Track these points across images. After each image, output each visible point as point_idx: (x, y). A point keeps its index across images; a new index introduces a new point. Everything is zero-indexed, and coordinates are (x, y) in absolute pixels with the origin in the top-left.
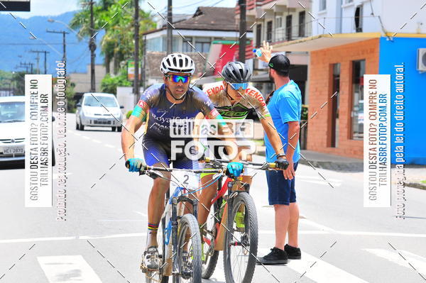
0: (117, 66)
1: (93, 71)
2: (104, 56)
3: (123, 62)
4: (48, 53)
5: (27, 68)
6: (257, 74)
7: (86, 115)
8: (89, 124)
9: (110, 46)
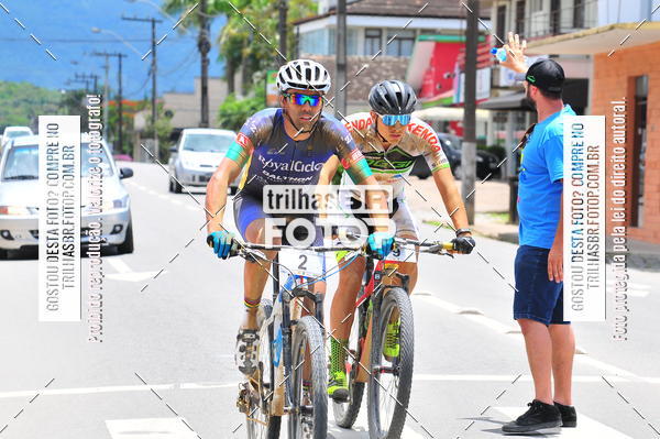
0: (247, 79)
1: (204, 90)
2: (224, 64)
3: (258, 74)
4: (126, 56)
5: (87, 83)
6: (497, 96)
7: (185, 167)
8: (192, 182)
9: (236, 45)
